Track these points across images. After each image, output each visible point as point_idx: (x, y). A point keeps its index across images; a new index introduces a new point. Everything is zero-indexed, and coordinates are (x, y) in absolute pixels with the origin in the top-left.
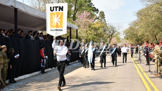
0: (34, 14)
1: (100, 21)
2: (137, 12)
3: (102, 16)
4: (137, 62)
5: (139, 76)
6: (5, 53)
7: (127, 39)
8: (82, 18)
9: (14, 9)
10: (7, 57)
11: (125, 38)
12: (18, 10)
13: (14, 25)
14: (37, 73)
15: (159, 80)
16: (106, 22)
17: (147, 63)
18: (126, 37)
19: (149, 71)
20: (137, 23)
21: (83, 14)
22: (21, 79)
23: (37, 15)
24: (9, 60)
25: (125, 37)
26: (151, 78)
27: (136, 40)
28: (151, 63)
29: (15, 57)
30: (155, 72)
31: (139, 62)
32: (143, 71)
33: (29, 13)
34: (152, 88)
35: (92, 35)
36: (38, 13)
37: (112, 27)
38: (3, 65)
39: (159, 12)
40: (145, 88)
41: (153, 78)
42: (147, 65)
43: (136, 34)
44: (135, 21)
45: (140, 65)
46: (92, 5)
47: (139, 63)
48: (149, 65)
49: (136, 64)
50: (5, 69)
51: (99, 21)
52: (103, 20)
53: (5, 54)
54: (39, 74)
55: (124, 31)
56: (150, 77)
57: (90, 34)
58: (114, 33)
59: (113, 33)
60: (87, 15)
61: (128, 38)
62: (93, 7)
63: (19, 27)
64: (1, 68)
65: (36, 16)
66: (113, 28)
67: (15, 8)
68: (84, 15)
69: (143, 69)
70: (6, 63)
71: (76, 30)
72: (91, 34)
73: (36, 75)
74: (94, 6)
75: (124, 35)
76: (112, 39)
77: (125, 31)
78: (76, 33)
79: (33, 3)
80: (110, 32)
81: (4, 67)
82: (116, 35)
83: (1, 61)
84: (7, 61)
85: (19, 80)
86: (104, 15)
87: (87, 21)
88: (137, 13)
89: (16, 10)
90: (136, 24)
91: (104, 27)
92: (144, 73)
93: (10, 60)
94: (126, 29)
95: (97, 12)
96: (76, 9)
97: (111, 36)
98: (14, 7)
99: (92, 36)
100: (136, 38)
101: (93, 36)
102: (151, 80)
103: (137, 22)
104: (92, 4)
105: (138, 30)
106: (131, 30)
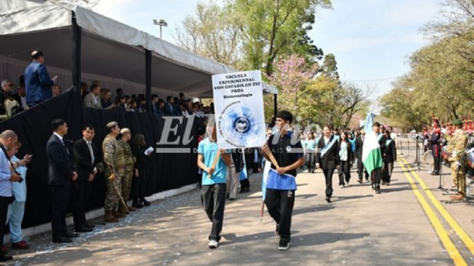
0: (184, 63)
1: (326, 77)
2: (411, 55)
3: (331, 64)
4: (410, 169)
5: (416, 197)
6: (128, 145)
7: (388, 116)
8: (286, 71)
9: (144, 52)
10: (130, 152)
11: (383, 114)
12: (153, 54)
13: (144, 87)
14: (191, 187)
15: (462, 208)
16: (340, 78)
17: (435, 169)
18: (385, 111)
19: (440, 188)
20: (410, 81)
21: (289, 61)
22: (158, 200)
23: (192, 65)
24: (135, 159)
25: (382, 111)
26: (444, 204)
27: (408, 119)
28: (444, 169)
29: (146, 153)
30: (452, 190)
31: (416, 168)
32: (424, 187)
33: (176, 61)
34: (447, 226)
35: (307, 107)
36: (195, 61)
37: (352, 90)
38: (125, 168)
39: (464, 55)
40: (431, 224)
41: (448, 204)
43: (408, 106)
44: (406, 76)
45: (418, 174)
46: (309, 41)
47: (415, 170)
48: (441, 175)
49: (409, 171)
50: (128, 177)
51: (324, 75)
52: (332, 74)
53: (128, 147)
54: (194, 190)
55: (380, 98)
56: (442, 201)
57: (304, 104)
58: (358, 103)
59: (355, 103)
60: (297, 64)
61: (390, 114)
62: (310, 44)
63: (154, 90)
64: (121, 175)
65: (190, 66)
66: (355, 92)
67: (146, 50)
68: (290, 63)
69: (425, 182)
70: (128, 165)
71: (273, 97)
72: (307, 105)
73: (188, 192)
74: (313, 44)
75: (382, 108)
76: (353, 116)
77: (382, 98)
78: (273, 103)
79: (182, 39)
80: (348, 101)
81: (126, 172)
82: (362, 108)
83: (121, 160)
84: (131, 160)
85: (154, 202)
86: (335, 63)
87: (298, 77)
88: (410, 58)
89: (148, 53)
90: (408, 81)
91: (336, 89)
92: (428, 192)
93: (137, 159)
95: (320, 56)
96: (273, 51)
97: (351, 109)
98: (145, 47)
99: (308, 110)
100: (409, 114)
101: (310, 110)
102: (445, 208)
103: (410, 77)
104: (309, 39)
105: (413, 96)
106: (396, 96)
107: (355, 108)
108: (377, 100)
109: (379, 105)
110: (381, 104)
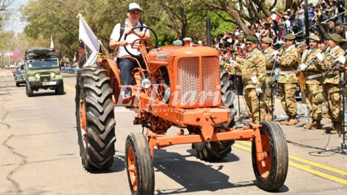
7: (36, 37)
11: (27, 30)
25: (27, 27)
43: (65, 21)
55: (24, 8)
61: (38, 32)
75: (26, 23)
77: (26, 8)
100: (65, 33)
105: (74, 5)
106: (49, 4)
108: (20, 10)
109: (22, 19)
110: (26, 17)
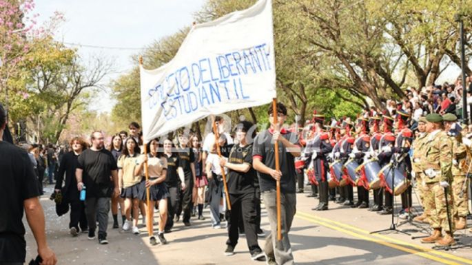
19: (393, 228)
25: (115, 107)
42: (319, 210)
55: (114, 83)
58: (81, 93)
75: (115, 101)
77: (117, 84)
94: (122, 77)
97: (66, 104)
99: (26, 101)
101: (31, 101)
107: (74, 102)
108: (110, 86)
109: (112, 96)
110: (116, 93)
